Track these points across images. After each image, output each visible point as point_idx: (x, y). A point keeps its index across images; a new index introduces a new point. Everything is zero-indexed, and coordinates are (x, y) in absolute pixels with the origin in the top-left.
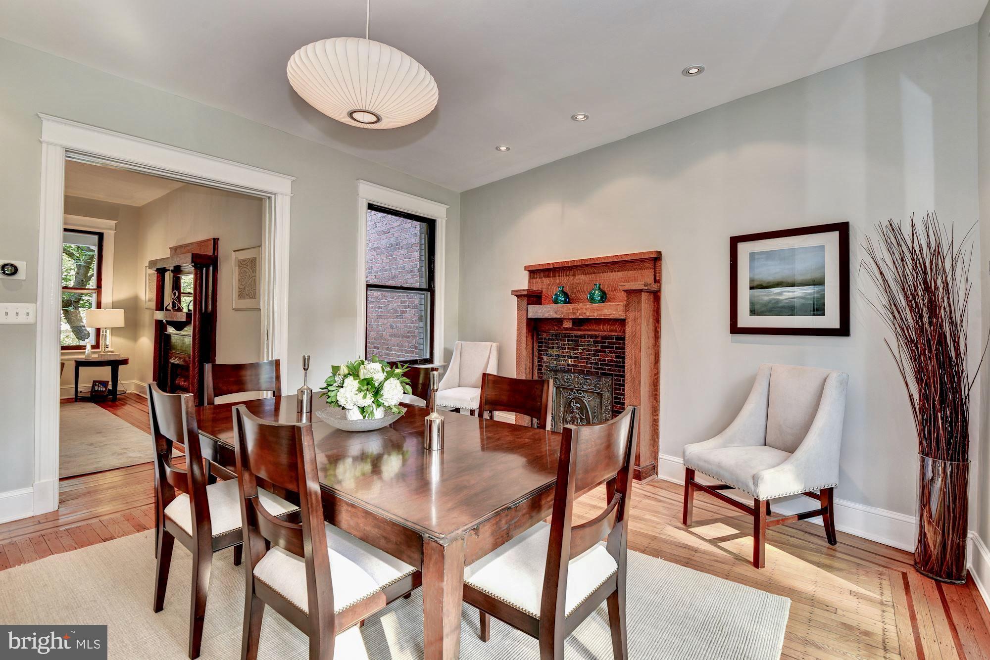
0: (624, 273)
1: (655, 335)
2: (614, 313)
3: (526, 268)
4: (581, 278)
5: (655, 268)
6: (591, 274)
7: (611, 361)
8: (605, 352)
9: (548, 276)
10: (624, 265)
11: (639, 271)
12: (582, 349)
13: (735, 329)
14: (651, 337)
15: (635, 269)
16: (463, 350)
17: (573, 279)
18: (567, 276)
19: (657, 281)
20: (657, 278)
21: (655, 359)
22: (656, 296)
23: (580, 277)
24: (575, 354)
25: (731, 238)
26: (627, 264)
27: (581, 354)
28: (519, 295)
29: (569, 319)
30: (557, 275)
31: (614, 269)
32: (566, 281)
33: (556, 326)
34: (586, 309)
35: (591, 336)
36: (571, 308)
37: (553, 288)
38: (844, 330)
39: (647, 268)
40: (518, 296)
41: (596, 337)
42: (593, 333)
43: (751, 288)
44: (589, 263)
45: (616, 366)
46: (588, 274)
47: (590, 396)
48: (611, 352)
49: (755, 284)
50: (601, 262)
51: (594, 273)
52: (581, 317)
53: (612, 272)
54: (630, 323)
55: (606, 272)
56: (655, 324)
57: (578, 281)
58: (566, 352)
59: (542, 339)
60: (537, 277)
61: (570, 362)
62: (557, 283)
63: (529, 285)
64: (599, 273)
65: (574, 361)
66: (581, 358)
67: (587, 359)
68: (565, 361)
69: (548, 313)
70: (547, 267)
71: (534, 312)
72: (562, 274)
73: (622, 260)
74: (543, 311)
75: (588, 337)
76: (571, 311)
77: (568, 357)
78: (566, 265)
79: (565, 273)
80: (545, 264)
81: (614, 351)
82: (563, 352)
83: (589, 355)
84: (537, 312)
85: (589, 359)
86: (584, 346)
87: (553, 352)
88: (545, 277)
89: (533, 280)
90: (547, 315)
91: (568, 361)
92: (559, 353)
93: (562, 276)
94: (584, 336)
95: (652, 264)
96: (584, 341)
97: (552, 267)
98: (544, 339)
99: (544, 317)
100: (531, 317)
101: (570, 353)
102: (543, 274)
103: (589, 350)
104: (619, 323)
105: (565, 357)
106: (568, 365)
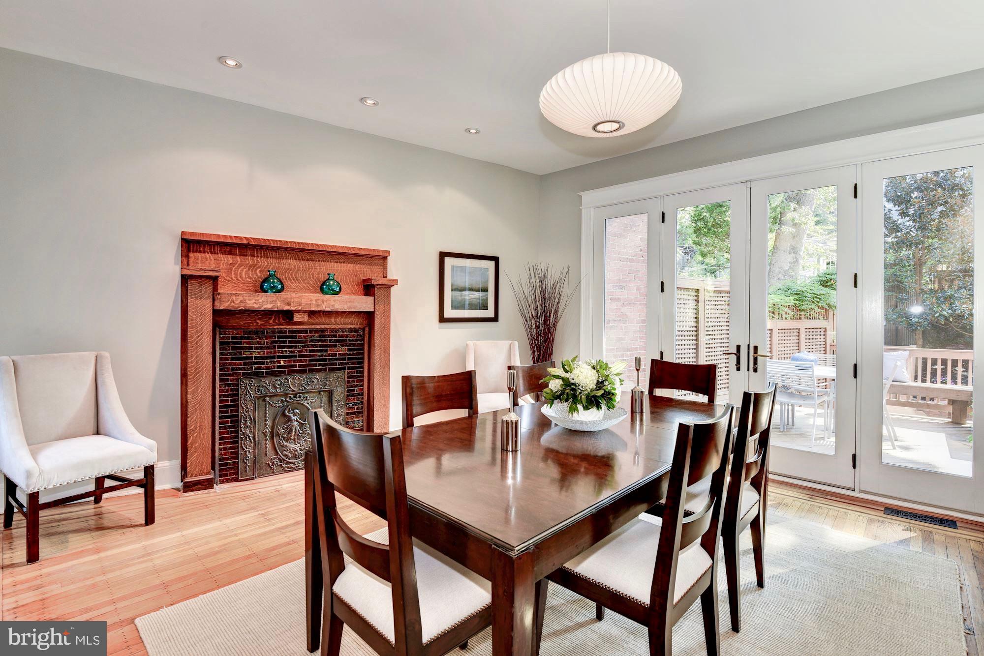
0: (352, 265)
2: (364, 306)
3: (179, 235)
4: (292, 263)
5: (383, 265)
6: (308, 260)
7: (344, 354)
8: (336, 345)
9: (230, 253)
10: (352, 257)
11: (368, 266)
12: (302, 346)
13: (442, 319)
15: (363, 264)
17: (279, 263)
18: (267, 257)
19: (385, 277)
20: (385, 275)
23: (290, 261)
24: (291, 352)
25: (440, 252)
26: (355, 257)
27: (299, 351)
28: (196, 277)
31: (338, 260)
33: (260, 319)
35: (317, 331)
37: (242, 270)
38: (495, 319)
39: (376, 264)
41: (323, 331)
43: (452, 290)
44: (305, 248)
45: (349, 359)
46: (302, 260)
47: (313, 397)
48: (342, 346)
49: (454, 287)
50: (323, 249)
51: (312, 260)
53: (337, 262)
54: (379, 315)
55: (328, 261)
57: (287, 266)
58: (275, 351)
59: (228, 338)
60: (200, 252)
61: (282, 363)
62: (254, 266)
63: (185, 262)
64: (319, 261)
65: (289, 361)
66: (300, 356)
67: (311, 356)
68: (274, 362)
69: (271, 303)
70: (235, 241)
71: (237, 302)
72: (257, 253)
73: (354, 252)
74: (261, 301)
75: (311, 331)
76: (314, 302)
77: (279, 357)
78: (272, 245)
79: (264, 254)
80: (230, 236)
81: (346, 344)
82: (271, 352)
83: (313, 351)
84: (233, 301)
85: (312, 356)
86: (306, 342)
87: (251, 354)
88: (224, 253)
89: (191, 255)
90: (268, 306)
91: (279, 362)
92: (262, 354)
93: (258, 256)
94: (306, 331)
95: (381, 261)
96: (304, 337)
97: (245, 242)
98: (233, 338)
99: (262, 309)
100: (222, 308)
101: (282, 352)
102: (218, 249)
103: (313, 346)
104: (355, 316)
105: (274, 357)
106: (279, 367)
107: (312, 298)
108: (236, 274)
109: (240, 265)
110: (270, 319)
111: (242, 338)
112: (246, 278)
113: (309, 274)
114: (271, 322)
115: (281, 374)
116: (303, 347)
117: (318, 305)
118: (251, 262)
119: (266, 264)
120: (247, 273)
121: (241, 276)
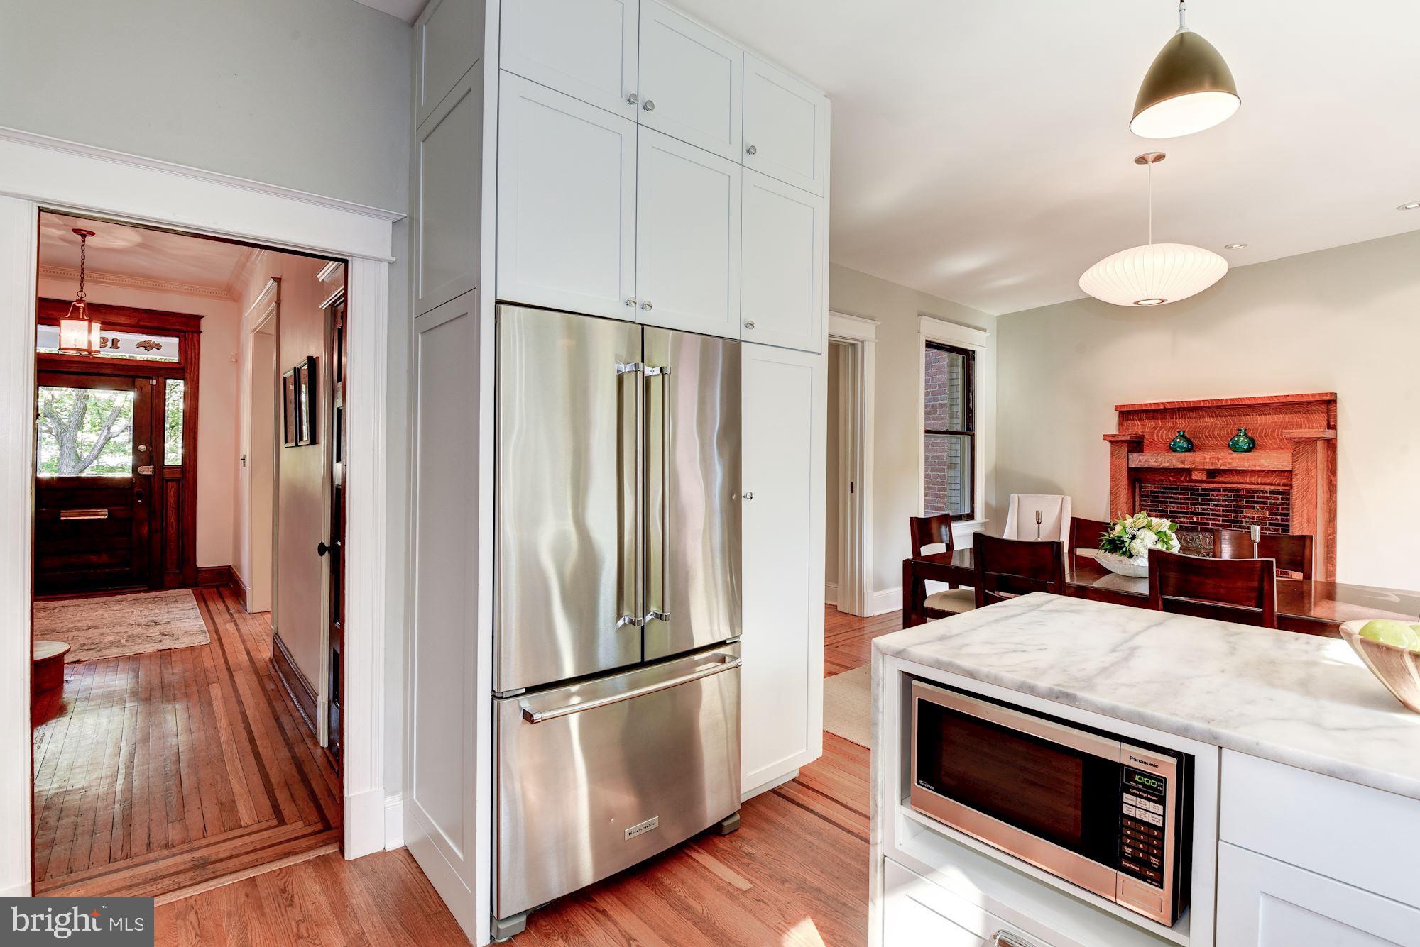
0: (1280, 417)
1: (1329, 489)
2: (1275, 463)
3: (1116, 408)
4: (1210, 420)
5: (1328, 412)
6: (1226, 416)
7: (1264, 519)
8: (1254, 508)
9: (1153, 418)
10: (1281, 407)
11: (1304, 415)
12: (1215, 505)
14: (1325, 491)
15: (1296, 413)
16: (1022, 504)
17: (1196, 422)
18: (1185, 418)
19: (1332, 426)
20: (1331, 424)
21: (1330, 516)
22: (1331, 445)
23: (1207, 419)
24: (1203, 509)
26: (1285, 407)
27: (1212, 510)
28: (1114, 441)
29: (1203, 470)
30: (1168, 416)
31: (1262, 411)
32: (1183, 423)
33: (1172, 476)
34: (1232, 459)
35: (1231, 490)
36: (1208, 457)
37: (1163, 432)
39: (1316, 412)
40: (1112, 442)
41: (1238, 490)
42: (1235, 486)
44: (1224, 404)
45: (1270, 524)
46: (1221, 416)
48: (1263, 508)
50: (1243, 403)
51: (1231, 416)
52: (1222, 468)
53: (1260, 415)
54: (1299, 475)
55: (1249, 415)
56: (1329, 476)
57: (1204, 425)
58: (1188, 507)
59: (1147, 492)
60: (1130, 420)
61: (1195, 520)
62: (1172, 427)
63: (1121, 429)
64: (1238, 416)
65: (1202, 519)
66: (1213, 515)
67: (1224, 516)
68: (1187, 518)
69: (1168, 462)
70: (1153, 408)
71: (1143, 461)
72: (1176, 415)
73: (1278, 401)
74: (1160, 460)
75: (1225, 490)
76: (1208, 460)
77: (1192, 513)
78: (1186, 406)
79: (1182, 415)
80: (1150, 404)
81: (1267, 507)
82: (1184, 508)
83: (1228, 511)
84: (1140, 461)
85: (1227, 516)
86: (1219, 501)
87: (1167, 508)
88: (1148, 418)
89: (1125, 423)
90: (1166, 465)
91: (1192, 518)
92: (1175, 509)
93: (1176, 418)
94: (1219, 490)
95: (1323, 407)
96: (1217, 496)
97: (1162, 407)
98: (1152, 492)
99: (1161, 467)
100: (1133, 466)
101: (1195, 509)
102: (1143, 416)
103: (1226, 506)
104: (1277, 475)
105: (1187, 513)
106: (1191, 523)
107: (1206, 456)
108: (1158, 436)
109: (1161, 428)
110: (1182, 476)
111: (1159, 492)
112: (1166, 439)
113: (1227, 430)
114: (1182, 479)
115: (1194, 530)
116: (1217, 505)
117: (1212, 464)
118: (1170, 424)
119: (1184, 424)
120: (1167, 435)
121: (1162, 438)
